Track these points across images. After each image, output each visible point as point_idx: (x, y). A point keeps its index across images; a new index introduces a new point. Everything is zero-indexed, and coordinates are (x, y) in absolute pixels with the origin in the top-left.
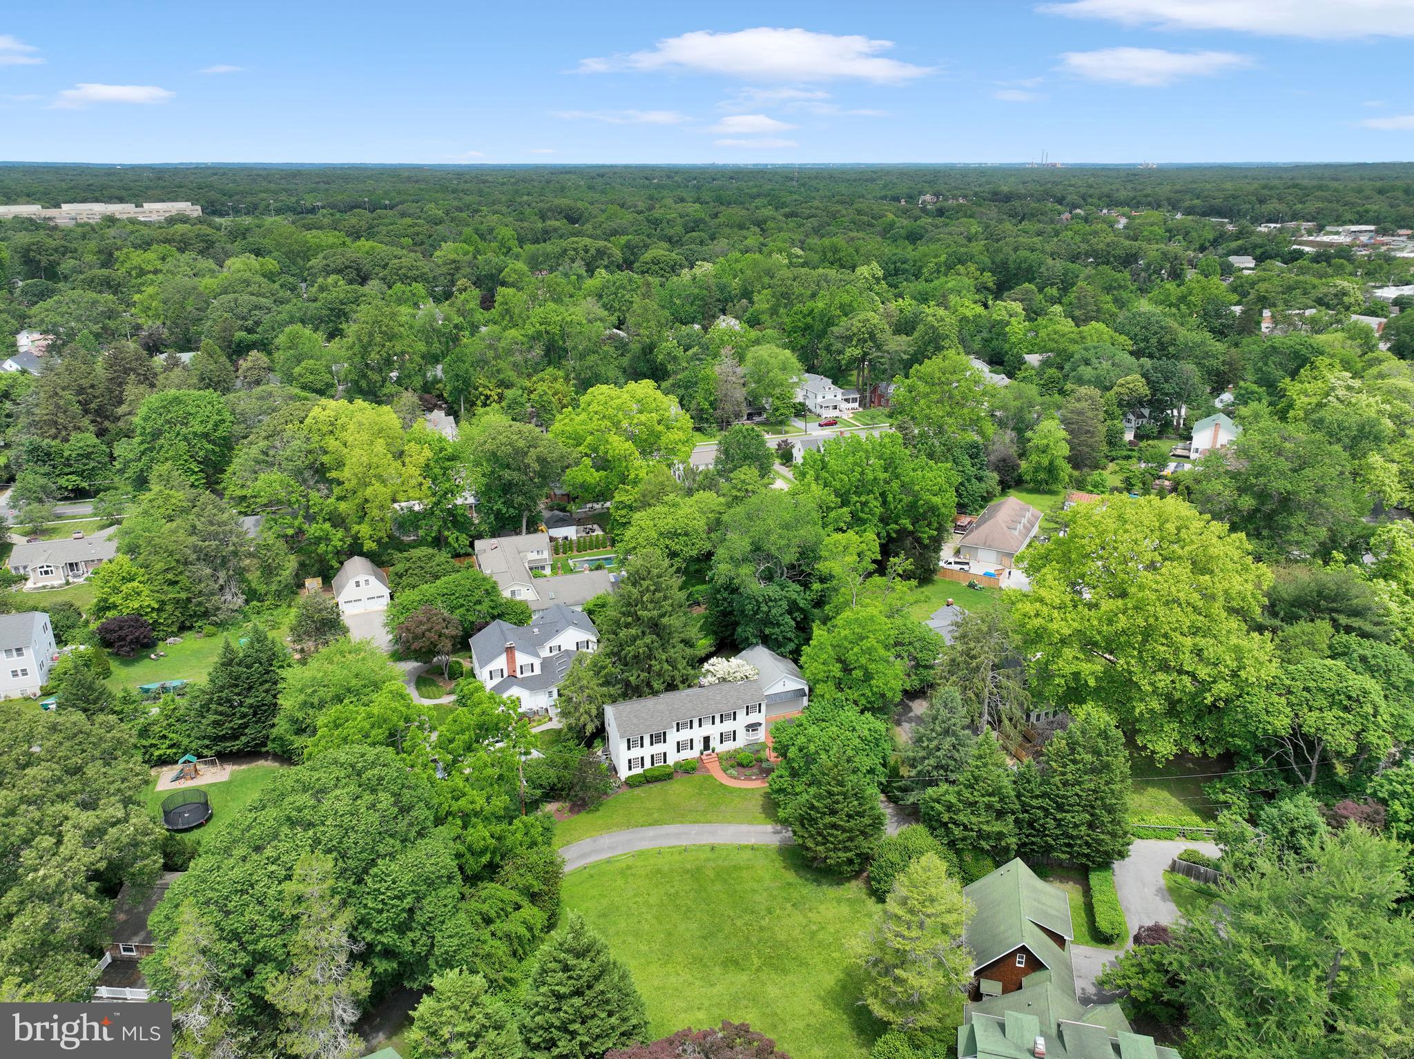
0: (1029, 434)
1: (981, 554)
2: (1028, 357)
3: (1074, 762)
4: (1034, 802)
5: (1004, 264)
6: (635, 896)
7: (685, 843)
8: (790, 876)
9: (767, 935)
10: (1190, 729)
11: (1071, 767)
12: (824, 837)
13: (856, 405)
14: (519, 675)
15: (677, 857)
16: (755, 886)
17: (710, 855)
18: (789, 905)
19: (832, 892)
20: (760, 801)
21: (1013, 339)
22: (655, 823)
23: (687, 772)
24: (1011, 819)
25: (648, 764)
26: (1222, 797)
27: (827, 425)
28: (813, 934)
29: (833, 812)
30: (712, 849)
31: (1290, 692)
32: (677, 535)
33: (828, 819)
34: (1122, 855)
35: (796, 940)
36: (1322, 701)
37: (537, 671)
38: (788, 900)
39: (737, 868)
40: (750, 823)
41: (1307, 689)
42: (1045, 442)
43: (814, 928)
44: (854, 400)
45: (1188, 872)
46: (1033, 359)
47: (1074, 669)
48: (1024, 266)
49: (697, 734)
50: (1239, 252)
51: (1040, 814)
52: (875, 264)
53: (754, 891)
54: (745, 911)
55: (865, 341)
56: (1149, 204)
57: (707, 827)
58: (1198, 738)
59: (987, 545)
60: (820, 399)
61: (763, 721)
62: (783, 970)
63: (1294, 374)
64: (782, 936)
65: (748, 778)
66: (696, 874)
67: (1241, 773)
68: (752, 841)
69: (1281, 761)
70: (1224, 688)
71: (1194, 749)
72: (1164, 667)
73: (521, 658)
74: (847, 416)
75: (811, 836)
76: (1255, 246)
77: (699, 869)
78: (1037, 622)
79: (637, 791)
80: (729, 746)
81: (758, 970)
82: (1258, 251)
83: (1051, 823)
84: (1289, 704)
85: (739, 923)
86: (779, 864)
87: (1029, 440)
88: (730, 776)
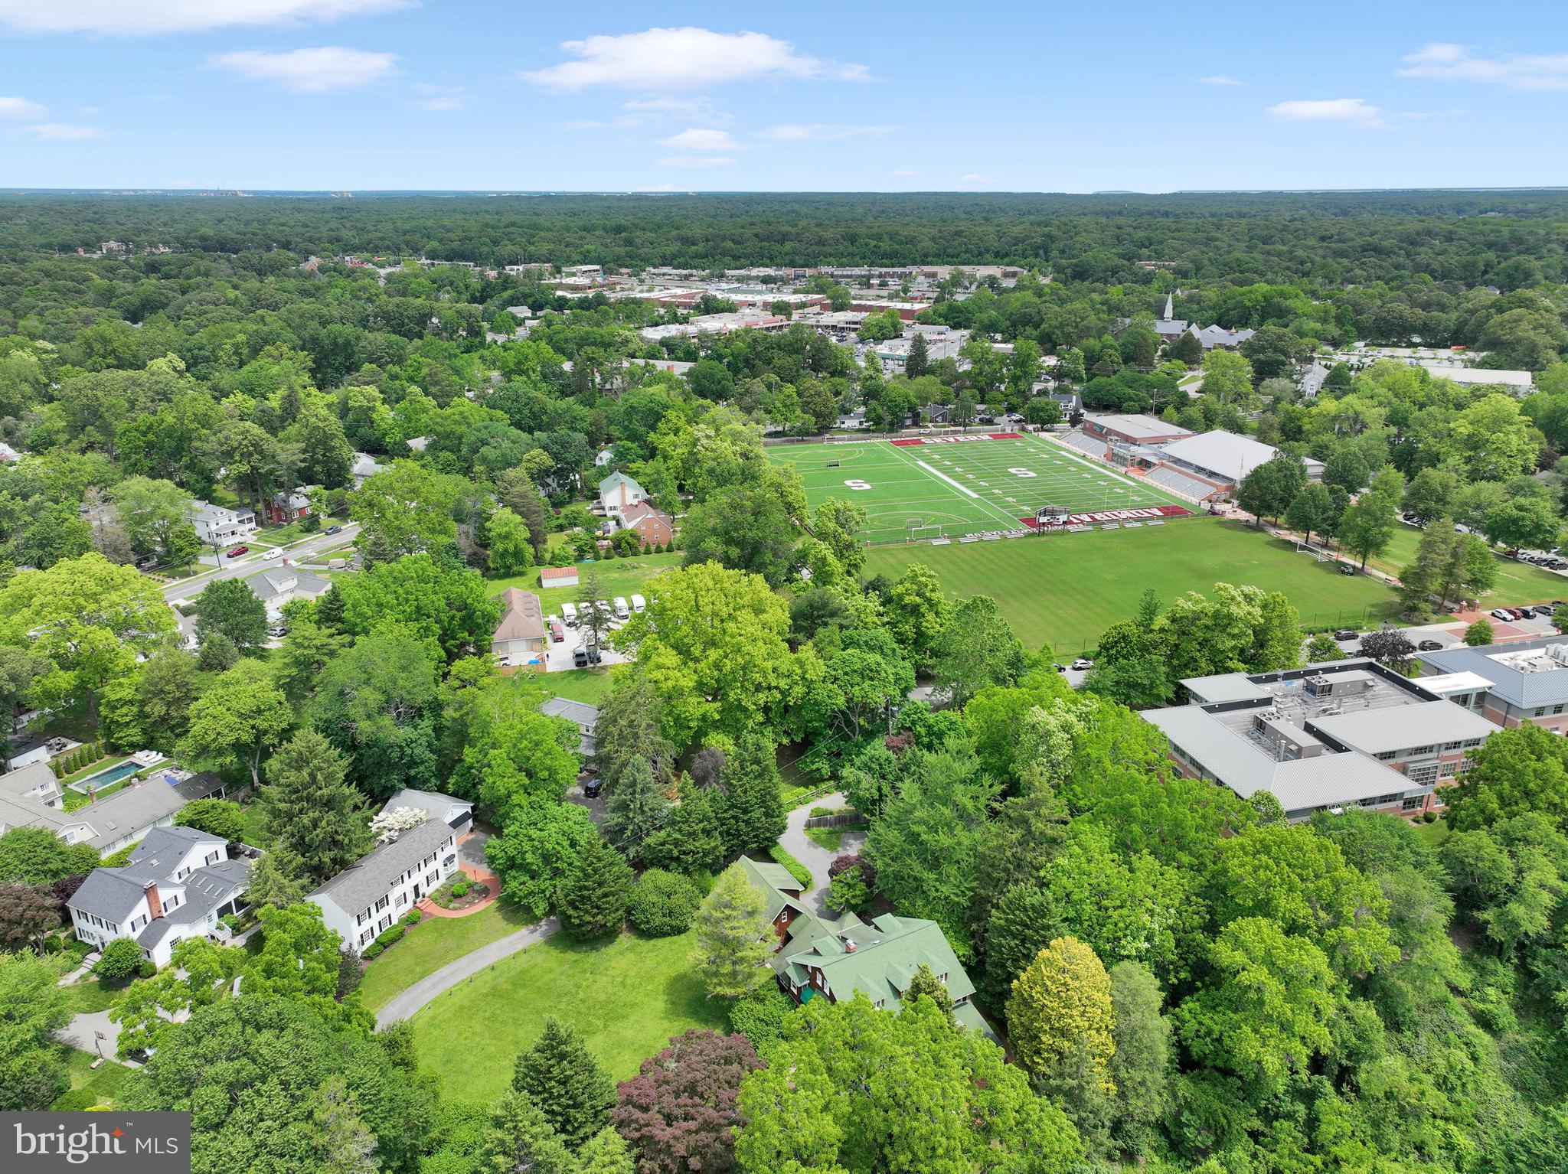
0: (488, 524)
1: (512, 646)
2: (412, 443)
3: (746, 774)
4: (726, 815)
5: (315, 340)
6: (460, 1034)
7: (464, 976)
8: (571, 956)
9: (591, 1002)
10: (780, 729)
11: (745, 779)
12: (598, 907)
13: (253, 525)
14: (165, 914)
15: (467, 990)
16: (552, 976)
17: (493, 974)
18: (588, 975)
19: (611, 950)
20: (498, 916)
21: (384, 426)
22: (423, 976)
23: (414, 923)
24: (716, 834)
25: (377, 933)
26: (814, 767)
27: (237, 554)
28: (623, 983)
29: (600, 884)
30: (493, 968)
31: (836, 679)
32: (259, 711)
33: (599, 892)
34: (782, 829)
35: (615, 994)
36: (857, 679)
37: (182, 901)
38: (584, 971)
39: (523, 972)
40: (506, 935)
41: (846, 674)
42: (507, 529)
43: (620, 979)
44: (250, 520)
45: (819, 824)
46: (418, 444)
47: (702, 711)
48: (340, 340)
49: (407, 886)
50: (514, 301)
51: (733, 821)
52: (171, 355)
53: (554, 980)
54: (559, 996)
55: (251, 454)
56: (388, 248)
57: (472, 956)
58: (785, 732)
59: (516, 637)
60: (213, 527)
61: (455, 852)
62: (623, 1017)
63: (653, 428)
64: (603, 997)
65: (471, 903)
66: (495, 992)
67: (822, 746)
68: (519, 947)
69: (839, 729)
70: (799, 690)
71: (785, 741)
72: (758, 688)
73: (164, 895)
74: (250, 539)
75: (587, 912)
76: (526, 296)
77: (494, 989)
78: (670, 683)
79: (381, 960)
80: (436, 885)
81: (606, 1027)
82: (530, 300)
83: (742, 825)
84: (840, 687)
85: (562, 1006)
86: (555, 953)
87: (490, 530)
88: (455, 909)
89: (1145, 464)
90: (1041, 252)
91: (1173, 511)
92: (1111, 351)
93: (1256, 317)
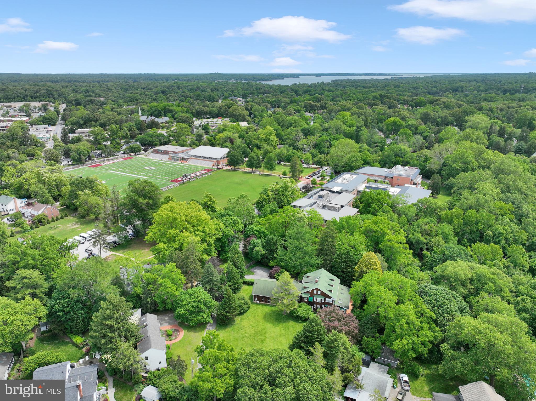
88: (175, 339)
89: (184, 159)
90: (51, 96)
91: (209, 170)
92: (134, 127)
93: (163, 113)
